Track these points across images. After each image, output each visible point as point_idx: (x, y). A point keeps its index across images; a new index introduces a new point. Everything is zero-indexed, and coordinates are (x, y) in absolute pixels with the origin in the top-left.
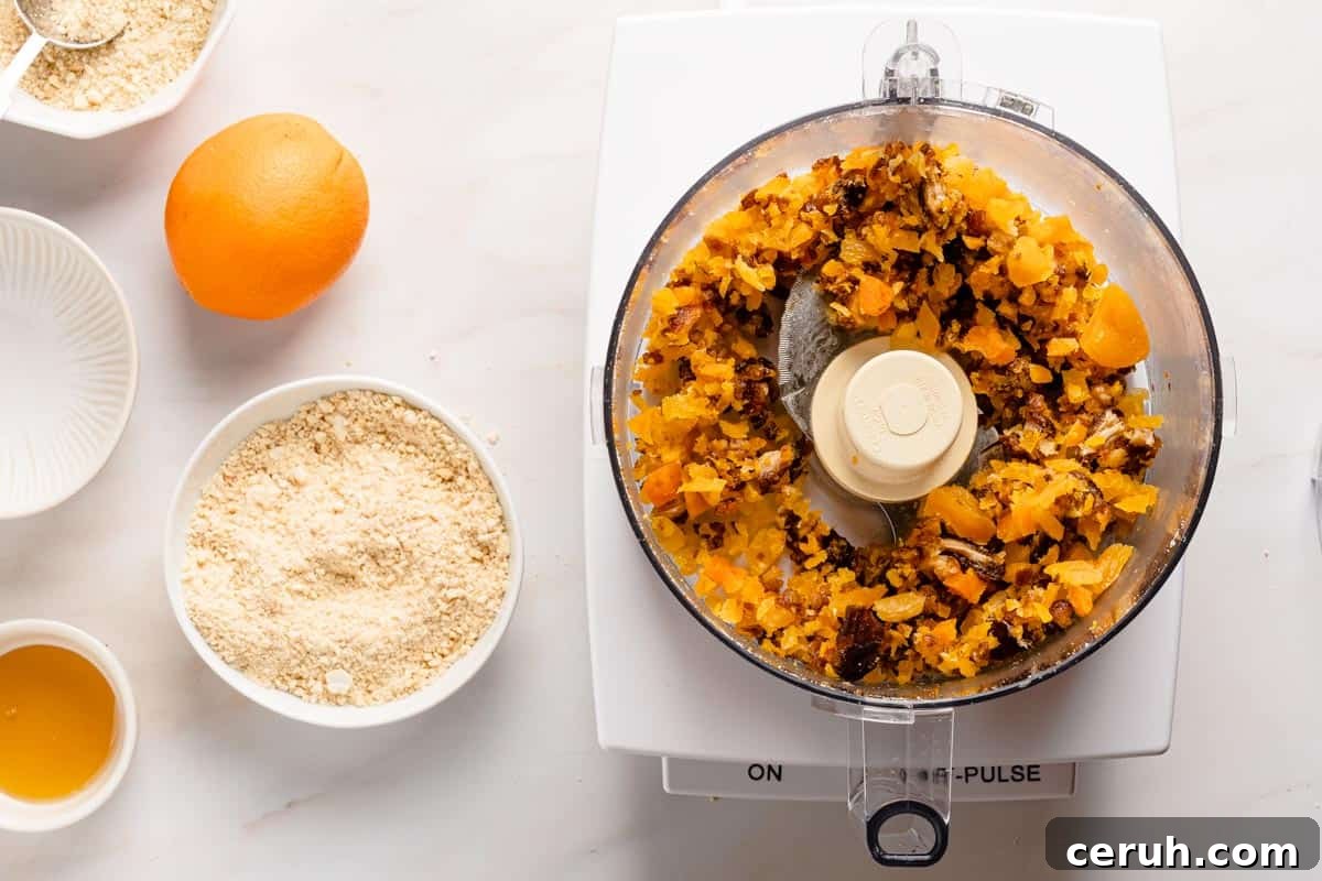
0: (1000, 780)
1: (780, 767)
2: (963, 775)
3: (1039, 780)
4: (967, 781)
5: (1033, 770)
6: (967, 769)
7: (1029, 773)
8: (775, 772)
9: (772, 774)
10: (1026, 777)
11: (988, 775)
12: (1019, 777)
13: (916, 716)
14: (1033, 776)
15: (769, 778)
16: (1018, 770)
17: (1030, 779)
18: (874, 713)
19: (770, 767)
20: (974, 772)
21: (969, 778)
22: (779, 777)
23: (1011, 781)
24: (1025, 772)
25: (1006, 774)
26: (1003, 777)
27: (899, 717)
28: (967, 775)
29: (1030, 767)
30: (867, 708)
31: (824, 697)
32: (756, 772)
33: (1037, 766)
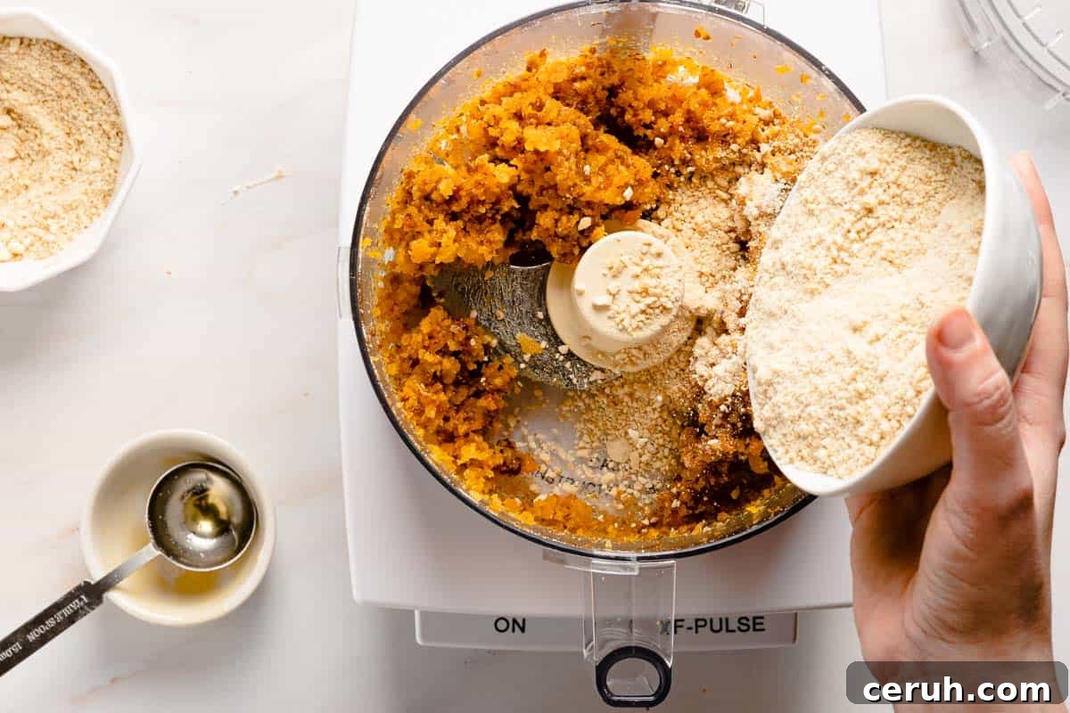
0: (728, 631)
1: (524, 620)
2: (694, 626)
3: (763, 630)
4: (697, 632)
5: (758, 621)
6: (697, 620)
7: (755, 624)
8: (519, 625)
9: (516, 626)
10: (752, 626)
11: (716, 627)
12: (745, 628)
13: (641, 569)
14: (758, 627)
15: (513, 630)
16: (744, 621)
17: (755, 630)
18: (600, 565)
19: (515, 621)
20: (703, 623)
21: (700, 629)
22: (523, 630)
23: (738, 632)
24: (751, 623)
25: (734, 625)
26: (730, 628)
27: (625, 568)
28: (697, 626)
29: (755, 618)
30: (595, 561)
31: (555, 551)
32: (502, 625)
33: (762, 618)
